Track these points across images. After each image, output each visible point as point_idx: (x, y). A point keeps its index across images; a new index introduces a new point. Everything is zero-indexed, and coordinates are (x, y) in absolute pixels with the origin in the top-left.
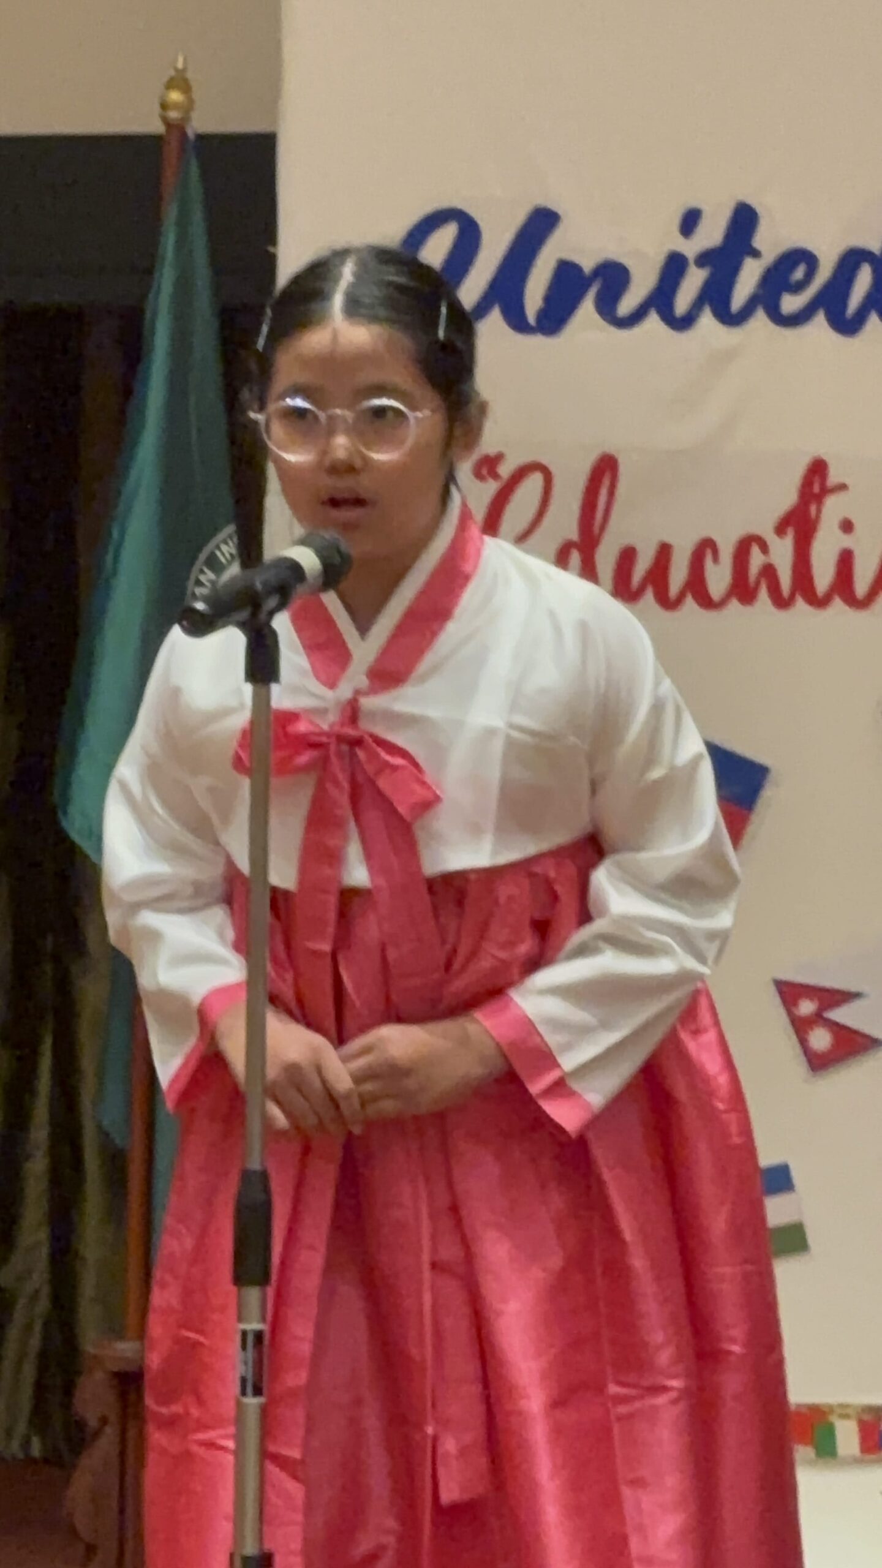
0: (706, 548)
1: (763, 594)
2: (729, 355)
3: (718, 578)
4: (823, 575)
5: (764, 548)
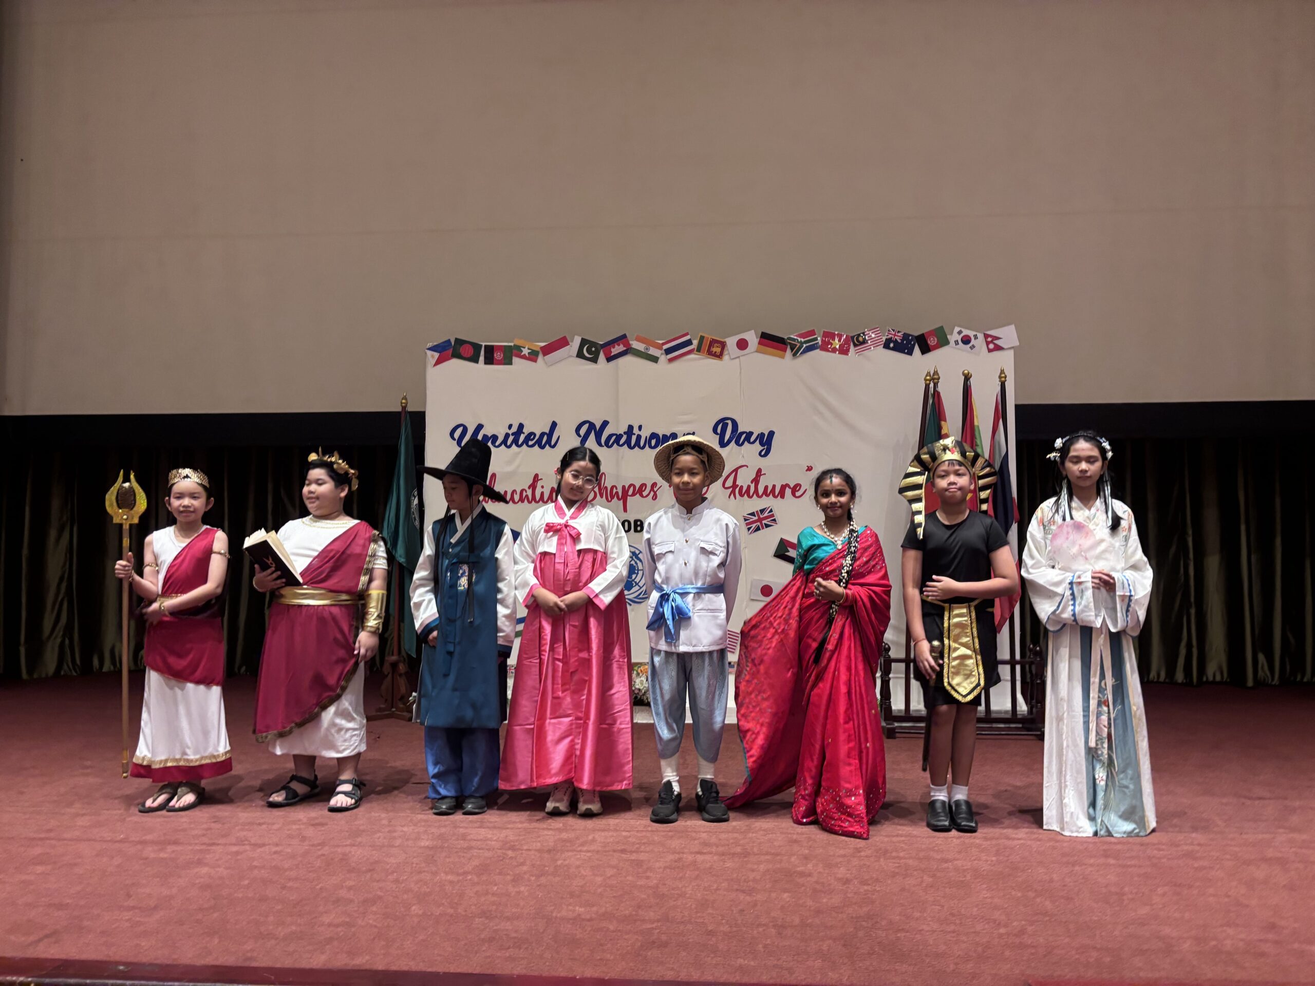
0: (514, 492)
1: (526, 500)
2: (519, 453)
3: (517, 498)
4: (538, 497)
5: (526, 491)
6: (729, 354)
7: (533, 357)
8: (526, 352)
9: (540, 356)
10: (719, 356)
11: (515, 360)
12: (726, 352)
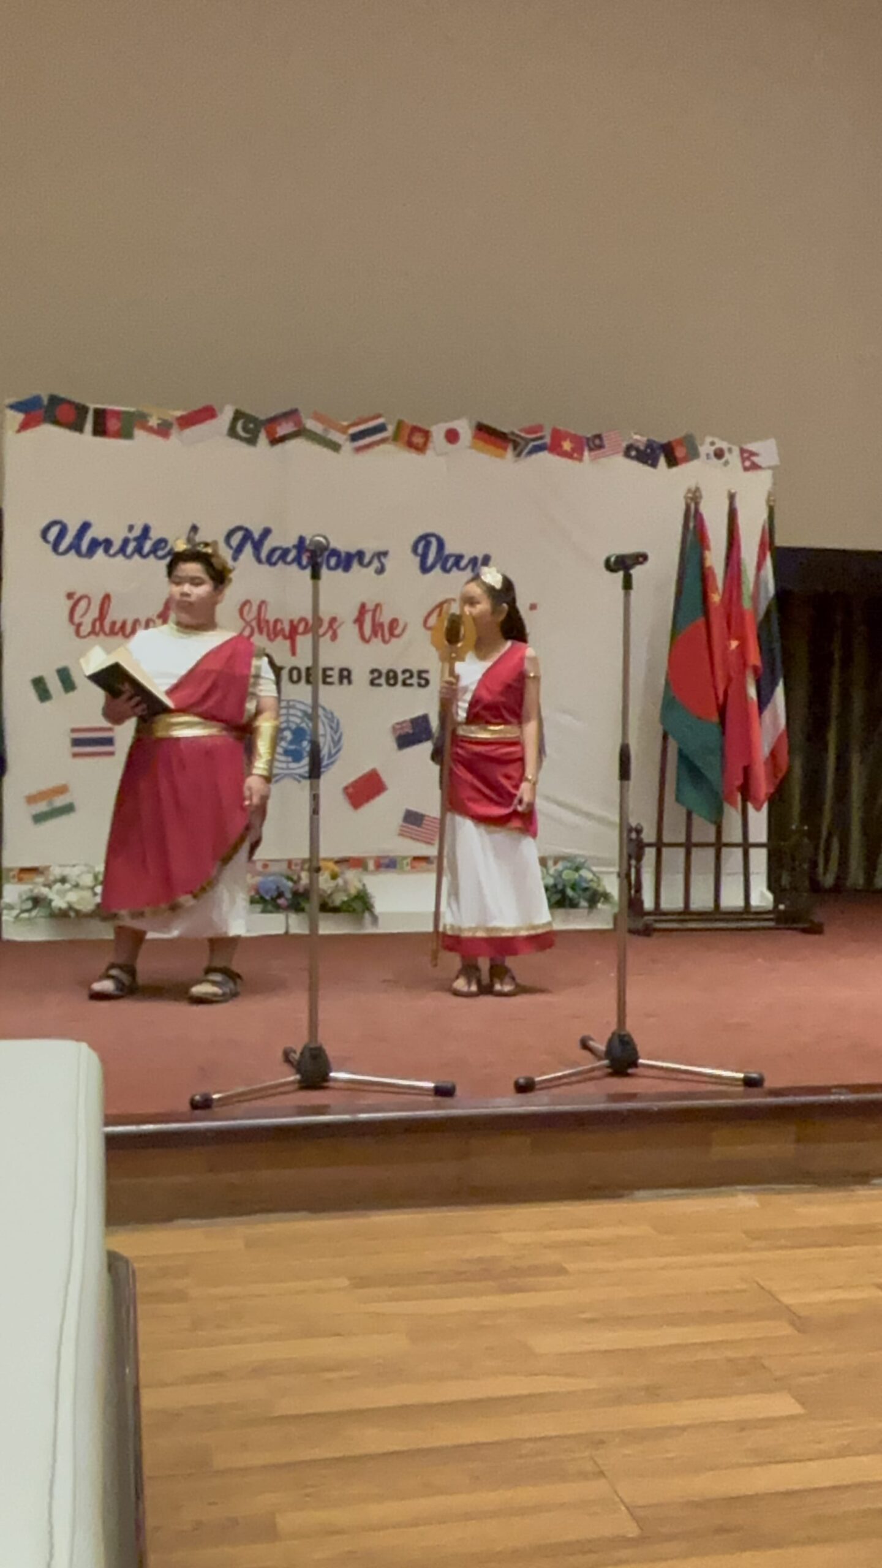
2: (144, 566)
6: (434, 449)
7: (163, 430)
8: (153, 422)
9: (175, 431)
10: (421, 449)
11: (139, 433)
12: (430, 445)
